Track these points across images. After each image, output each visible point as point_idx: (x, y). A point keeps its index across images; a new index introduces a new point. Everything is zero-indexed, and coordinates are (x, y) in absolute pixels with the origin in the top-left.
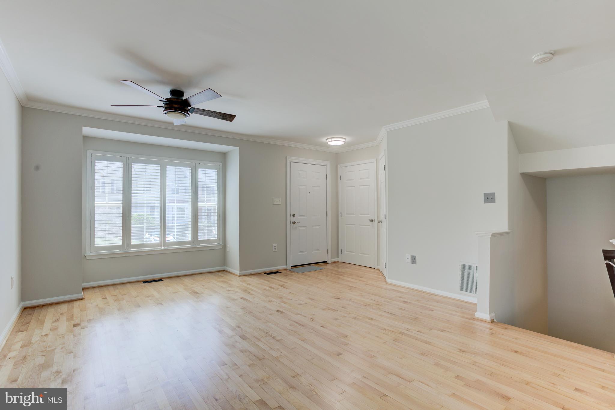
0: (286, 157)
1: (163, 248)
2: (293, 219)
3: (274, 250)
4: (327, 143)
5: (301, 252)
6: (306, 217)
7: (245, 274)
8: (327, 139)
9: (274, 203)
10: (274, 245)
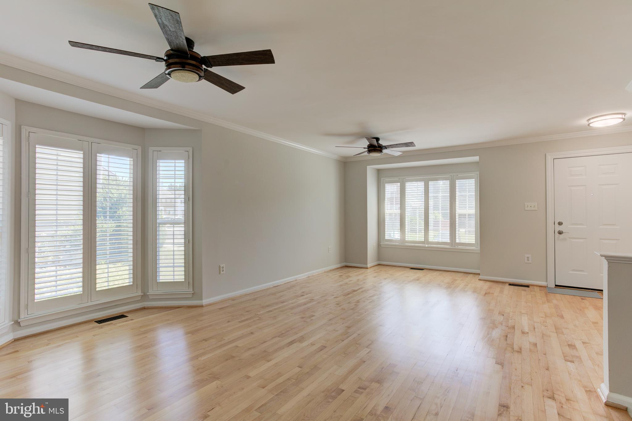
0: (546, 154)
1: (427, 246)
2: (561, 228)
3: (526, 261)
4: (589, 125)
5: (573, 270)
6: (585, 227)
7: (486, 279)
8: (589, 119)
9: (526, 209)
10: (526, 256)
